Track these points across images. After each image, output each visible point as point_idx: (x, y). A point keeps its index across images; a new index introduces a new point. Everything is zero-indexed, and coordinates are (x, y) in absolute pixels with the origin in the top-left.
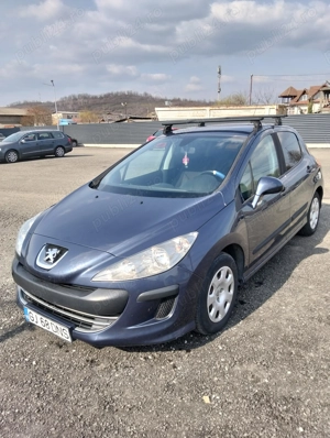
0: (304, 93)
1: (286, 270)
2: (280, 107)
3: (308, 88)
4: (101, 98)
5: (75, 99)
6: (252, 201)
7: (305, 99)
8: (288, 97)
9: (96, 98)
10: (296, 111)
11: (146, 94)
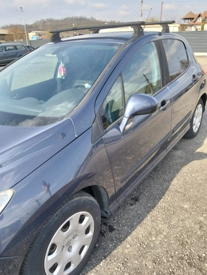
0: (199, 16)
1: (165, 181)
2: (181, 25)
3: (202, 13)
4: (62, 21)
5: (44, 22)
6: (119, 124)
7: (200, 20)
8: (188, 19)
9: (58, 21)
10: (193, 29)
11: (92, 18)
